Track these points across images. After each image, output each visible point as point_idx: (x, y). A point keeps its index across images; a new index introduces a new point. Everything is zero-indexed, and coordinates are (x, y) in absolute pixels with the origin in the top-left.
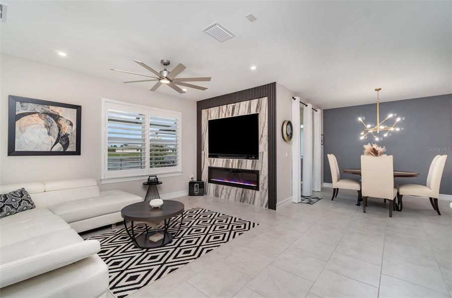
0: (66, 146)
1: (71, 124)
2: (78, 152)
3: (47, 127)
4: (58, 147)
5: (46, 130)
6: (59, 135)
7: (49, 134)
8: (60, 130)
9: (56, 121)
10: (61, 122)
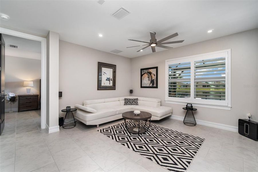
0: (153, 85)
1: (155, 75)
2: (157, 87)
3: (148, 77)
4: (151, 85)
5: (148, 79)
6: (151, 80)
7: (149, 80)
8: (151, 78)
9: (151, 74)
10: (152, 75)
